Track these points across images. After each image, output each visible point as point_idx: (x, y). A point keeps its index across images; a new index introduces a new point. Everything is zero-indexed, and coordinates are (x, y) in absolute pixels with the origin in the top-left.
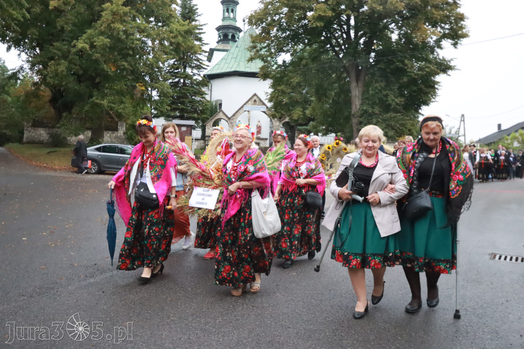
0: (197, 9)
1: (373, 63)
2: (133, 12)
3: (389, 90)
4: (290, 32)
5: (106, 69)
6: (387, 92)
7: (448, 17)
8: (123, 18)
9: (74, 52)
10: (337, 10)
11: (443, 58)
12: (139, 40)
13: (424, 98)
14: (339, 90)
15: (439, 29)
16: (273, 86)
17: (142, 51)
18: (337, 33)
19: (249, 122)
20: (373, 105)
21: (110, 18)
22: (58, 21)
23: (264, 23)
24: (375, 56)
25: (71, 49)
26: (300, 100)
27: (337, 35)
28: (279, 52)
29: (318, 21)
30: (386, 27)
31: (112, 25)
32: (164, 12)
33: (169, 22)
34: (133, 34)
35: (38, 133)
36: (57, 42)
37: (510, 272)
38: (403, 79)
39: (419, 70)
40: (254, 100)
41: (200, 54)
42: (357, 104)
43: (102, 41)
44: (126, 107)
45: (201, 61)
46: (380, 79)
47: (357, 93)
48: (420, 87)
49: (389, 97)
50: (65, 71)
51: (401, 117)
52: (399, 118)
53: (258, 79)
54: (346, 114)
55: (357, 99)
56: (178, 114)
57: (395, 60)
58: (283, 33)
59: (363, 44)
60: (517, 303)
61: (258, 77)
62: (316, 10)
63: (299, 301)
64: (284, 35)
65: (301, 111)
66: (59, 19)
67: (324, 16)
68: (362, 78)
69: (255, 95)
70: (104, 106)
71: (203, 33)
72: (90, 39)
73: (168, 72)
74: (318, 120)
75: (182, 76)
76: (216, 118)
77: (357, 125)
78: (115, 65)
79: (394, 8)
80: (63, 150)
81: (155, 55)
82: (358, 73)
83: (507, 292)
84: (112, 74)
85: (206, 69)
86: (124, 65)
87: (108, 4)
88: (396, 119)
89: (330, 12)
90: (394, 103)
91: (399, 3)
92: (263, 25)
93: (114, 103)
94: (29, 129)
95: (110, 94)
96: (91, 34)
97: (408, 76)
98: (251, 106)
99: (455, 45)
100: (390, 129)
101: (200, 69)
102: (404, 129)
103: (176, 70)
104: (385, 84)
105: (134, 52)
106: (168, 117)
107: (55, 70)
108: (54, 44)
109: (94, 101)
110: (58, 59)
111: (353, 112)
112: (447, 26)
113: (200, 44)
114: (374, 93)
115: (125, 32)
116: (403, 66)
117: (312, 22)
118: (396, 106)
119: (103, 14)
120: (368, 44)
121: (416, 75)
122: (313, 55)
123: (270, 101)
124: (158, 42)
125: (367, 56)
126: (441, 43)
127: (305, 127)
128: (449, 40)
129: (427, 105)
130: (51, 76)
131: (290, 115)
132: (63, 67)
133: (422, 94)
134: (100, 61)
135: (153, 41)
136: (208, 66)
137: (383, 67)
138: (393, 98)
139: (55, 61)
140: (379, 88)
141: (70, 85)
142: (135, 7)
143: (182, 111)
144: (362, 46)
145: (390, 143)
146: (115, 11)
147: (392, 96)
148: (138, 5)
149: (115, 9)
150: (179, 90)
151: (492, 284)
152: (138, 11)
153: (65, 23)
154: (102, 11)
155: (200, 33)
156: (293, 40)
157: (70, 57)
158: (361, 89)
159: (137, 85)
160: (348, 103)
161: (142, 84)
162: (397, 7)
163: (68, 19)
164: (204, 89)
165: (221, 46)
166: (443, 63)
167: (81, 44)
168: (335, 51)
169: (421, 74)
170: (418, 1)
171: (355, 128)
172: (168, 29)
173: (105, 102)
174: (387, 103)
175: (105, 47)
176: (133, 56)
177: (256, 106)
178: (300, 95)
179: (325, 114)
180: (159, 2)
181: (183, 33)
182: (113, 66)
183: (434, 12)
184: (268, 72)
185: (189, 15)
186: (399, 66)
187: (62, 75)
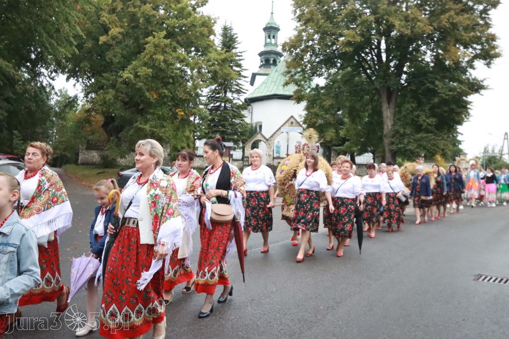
0: (237, 37)
1: (406, 84)
2: (174, 44)
3: (420, 111)
4: (323, 57)
5: (148, 96)
6: (418, 112)
7: (479, 38)
8: (164, 50)
9: (121, 82)
10: (366, 36)
11: (476, 78)
12: (180, 69)
13: (456, 118)
14: (370, 111)
15: (470, 50)
16: (307, 108)
17: (180, 79)
18: (369, 56)
19: (288, 142)
20: (404, 126)
21: (153, 50)
22: (107, 55)
24: (407, 77)
25: (118, 79)
26: (332, 122)
27: (369, 58)
28: (313, 76)
29: (347, 46)
30: (417, 50)
31: (154, 57)
32: (203, 43)
33: (206, 52)
34: (172, 64)
35: (91, 155)
36: (106, 72)
38: (433, 100)
39: (450, 91)
40: (290, 122)
41: (240, 79)
42: (389, 124)
43: (144, 71)
44: (167, 131)
45: (240, 86)
46: (411, 100)
47: (389, 114)
48: (451, 107)
49: (420, 117)
50: (112, 99)
51: (433, 137)
52: (430, 138)
53: (293, 102)
54: (379, 134)
55: (389, 120)
57: (426, 82)
58: (316, 58)
59: (393, 67)
61: (292, 100)
62: (345, 36)
64: (317, 60)
65: (333, 132)
66: (108, 53)
67: (352, 41)
68: (393, 100)
69: (292, 117)
70: (146, 130)
71: (242, 60)
72: (134, 70)
73: (210, 97)
74: (352, 141)
75: (223, 100)
76: (254, 139)
77: (389, 145)
79: (421, 30)
80: (111, 170)
81: (193, 83)
82: (390, 94)
84: (154, 101)
85: (244, 93)
86: (164, 93)
87: (150, 38)
88: (427, 139)
89: (359, 37)
90: (426, 123)
91: (427, 26)
92: (297, 51)
93: (155, 128)
94: (84, 151)
97: (439, 96)
98: (288, 127)
99: (488, 65)
100: (422, 149)
101: (239, 93)
102: (436, 149)
103: (218, 94)
104: (416, 105)
105: (173, 79)
107: (103, 98)
108: (103, 75)
109: (137, 126)
110: (107, 88)
111: (385, 133)
112: (479, 47)
113: (240, 70)
114: (405, 114)
115: (165, 61)
116: (434, 87)
117: (342, 47)
118: (427, 126)
119: (147, 46)
120: (399, 67)
121: (447, 95)
122: (344, 79)
123: (305, 122)
124: (196, 70)
125: (398, 78)
126: (474, 63)
127: (340, 147)
128: (481, 60)
129: (462, 124)
130: (100, 103)
131: (323, 136)
132: (110, 95)
133: (454, 115)
134: (143, 89)
135: (192, 70)
136: (247, 90)
137: (413, 88)
138: (425, 119)
139: (104, 90)
140: (411, 109)
141: (117, 112)
142: (176, 39)
143: (222, 133)
144: (392, 69)
145: (427, 162)
146: (156, 43)
147: (424, 116)
148: (179, 38)
150: (220, 114)
151: (459, 304)
152: (178, 42)
153: (114, 56)
154: (146, 44)
155: (240, 60)
156: (325, 65)
157: (118, 85)
158: (392, 110)
159: (177, 111)
160: (381, 124)
161: (181, 110)
162: (424, 31)
163: (117, 52)
164: (244, 112)
165: (263, 71)
166: (476, 83)
167: (126, 74)
168: (367, 74)
169: (452, 95)
170: (446, 24)
171: (387, 149)
172: (206, 58)
173: (147, 127)
174: (419, 123)
175: (147, 76)
176: (173, 83)
177: (293, 128)
178: (333, 117)
179: (358, 135)
180: (198, 34)
181: (220, 62)
182: (156, 93)
183: (463, 33)
184: (301, 95)
185: (229, 43)
186: (430, 87)
187: (110, 102)
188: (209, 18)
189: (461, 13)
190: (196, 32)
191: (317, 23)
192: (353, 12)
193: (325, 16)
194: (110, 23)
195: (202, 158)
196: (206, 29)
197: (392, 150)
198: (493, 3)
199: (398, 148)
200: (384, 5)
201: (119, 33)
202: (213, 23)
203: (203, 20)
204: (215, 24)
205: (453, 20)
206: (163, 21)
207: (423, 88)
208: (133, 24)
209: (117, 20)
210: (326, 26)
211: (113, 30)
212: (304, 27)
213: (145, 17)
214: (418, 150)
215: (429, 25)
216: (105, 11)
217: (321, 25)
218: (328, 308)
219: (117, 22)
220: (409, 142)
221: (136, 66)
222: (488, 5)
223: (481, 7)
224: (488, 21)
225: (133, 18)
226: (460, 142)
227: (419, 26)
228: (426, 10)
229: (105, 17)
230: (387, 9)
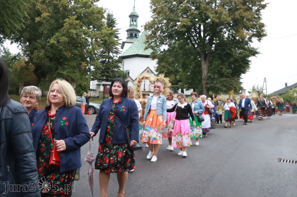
0: (116, 20)
1: (214, 51)
2: (81, 23)
3: (223, 65)
4: (167, 33)
5: (66, 54)
6: (222, 66)
7: (255, 25)
8: (75, 27)
10: (193, 22)
11: (253, 47)
12: (84, 38)
13: (242, 70)
14: (195, 65)
15: (250, 32)
16: (158, 63)
17: (86, 44)
18: (194, 34)
19: (145, 82)
20: (214, 73)
21: (68, 27)
22: (40, 29)
23: (153, 29)
24: (215, 46)
25: (47, 44)
26: (173, 71)
27: (194, 35)
28: (162, 44)
29: (183, 28)
30: (221, 31)
31: (69, 31)
32: (97, 23)
33: (100, 29)
34: (80, 36)
36: (39, 39)
37: (289, 169)
38: (230, 59)
39: (239, 54)
40: (147, 70)
41: (118, 45)
42: (205, 72)
43: (64, 39)
44: (76, 75)
45: (118, 49)
46: (218, 59)
47: (205, 67)
48: (240, 64)
49: (223, 69)
50: (43, 56)
51: (230, 80)
52: (228, 81)
53: (151, 59)
54: (199, 78)
55: (205, 70)
56: (105, 78)
57: (226, 49)
58: (163, 34)
59: (208, 40)
60: (291, 186)
61: (150, 58)
62: (182, 22)
63: (174, 185)
64: (164, 35)
65: (174, 77)
66: (40, 28)
67: (186, 25)
68: (208, 59)
69: (148, 68)
70: (64, 75)
71: (119, 34)
72: (57, 38)
73: (100, 55)
75: (107, 57)
76: (126, 80)
77: (205, 84)
78: (71, 52)
79: (225, 20)
81: (93, 47)
82: (206, 56)
83: (286, 180)
84: (68, 57)
85: (121, 53)
86: (75, 52)
87: (67, 20)
88: (227, 81)
89: (190, 23)
90: (226, 72)
91: (228, 18)
93: (70, 73)
95: (68, 68)
96: (58, 35)
97: (233, 57)
98: (146, 73)
99: (259, 40)
100: (224, 87)
101: (117, 53)
102: (232, 87)
103: (104, 54)
104: (221, 62)
105: (81, 45)
106: (99, 80)
107: (38, 55)
108: (37, 41)
109: (59, 72)
110: (39, 49)
111: (203, 77)
112: (255, 30)
113: (117, 40)
114: (214, 67)
115: (76, 34)
116: (230, 52)
117: (180, 28)
118: (227, 74)
119: (64, 24)
120: (211, 40)
121: (238, 57)
122: (180, 46)
123: (157, 71)
124: (94, 39)
125: (211, 47)
126: (252, 39)
127: (176, 85)
128: (256, 38)
129: (245, 73)
130: (36, 58)
132: (42, 53)
133: (241, 68)
134: (63, 50)
135: (92, 39)
136: (122, 52)
137: (219, 52)
138: (225, 70)
139: (37, 50)
140: (217, 64)
141: (46, 64)
142: (82, 21)
143: (107, 76)
144: (208, 41)
145: (224, 94)
147: (224, 68)
148: (83, 19)
149: (71, 22)
150: (106, 65)
151: (278, 176)
152: (83, 22)
153: (44, 29)
154: (64, 23)
155: (117, 34)
156: (169, 38)
157: (46, 47)
158: (207, 65)
159: (83, 63)
160: (200, 72)
161: (85, 63)
162: (226, 20)
163: (46, 28)
164: (120, 65)
165: (129, 40)
166: (253, 50)
167: (52, 41)
168: (192, 44)
169: (241, 56)
170: (238, 17)
171: (204, 86)
172: (100, 32)
173: (65, 73)
174: (222, 72)
175: (65, 42)
176: (81, 47)
177: (149, 74)
178: (173, 68)
179: (187, 78)
180: (95, 18)
181: (108, 35)
182: (70, 53)
183: (247, 22)
184: (155, 55)
185: (111, 24)
186: (229, 52)
187: (42, 58)
188: (102, 9)
189: (246, 11)
190: (94, 17)
191: (165, 14)
192: (186, 8)
193: (170, 10)
194: (42, 10)
195: (95, 91)
196: (100, 15)
197: (207, 87)
198: (263, 6)
199: (210, 86)
200: (204, 5)
201: (48, 16)
202: (104, 12)
203: (98, 9)
204: (105, 13)
205: (242, 14)
206: (75, 9)
207: (224, 52)
208: (56, 11)
209: (46, 8)
210: (171, 16)
211: (44, 14)
212: (157, 16)
213: (63, 7)
214: (221, 87)
215: (229, 17)
216: (39, 3)
217: (168, 15)
218: (207, 180)
219: (46, 9)
220: (217, 83)
221: (58, 36)
222: (260, 7)
223: (256, 8)
224: (260, 16)
225: (56, 7)
226: (241, 83)
227: (224, 18)
228: (226, 8)
229: (39, 6)
230: (205, 7)
